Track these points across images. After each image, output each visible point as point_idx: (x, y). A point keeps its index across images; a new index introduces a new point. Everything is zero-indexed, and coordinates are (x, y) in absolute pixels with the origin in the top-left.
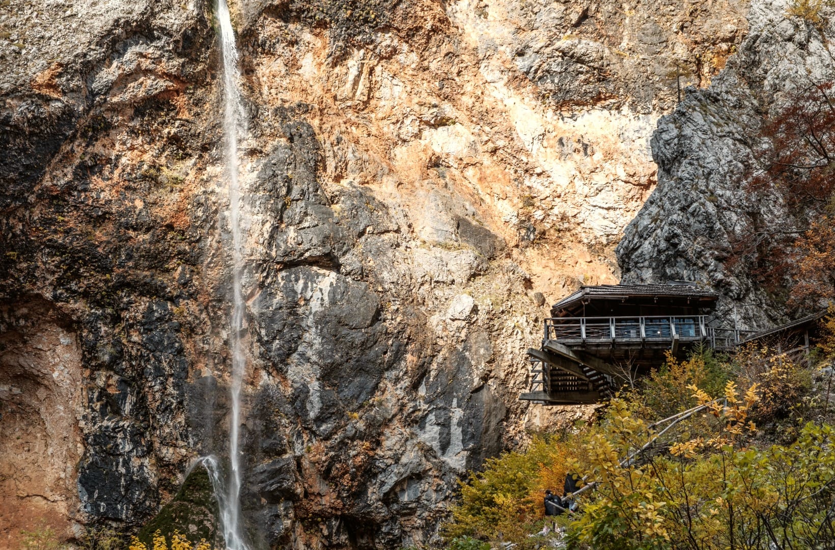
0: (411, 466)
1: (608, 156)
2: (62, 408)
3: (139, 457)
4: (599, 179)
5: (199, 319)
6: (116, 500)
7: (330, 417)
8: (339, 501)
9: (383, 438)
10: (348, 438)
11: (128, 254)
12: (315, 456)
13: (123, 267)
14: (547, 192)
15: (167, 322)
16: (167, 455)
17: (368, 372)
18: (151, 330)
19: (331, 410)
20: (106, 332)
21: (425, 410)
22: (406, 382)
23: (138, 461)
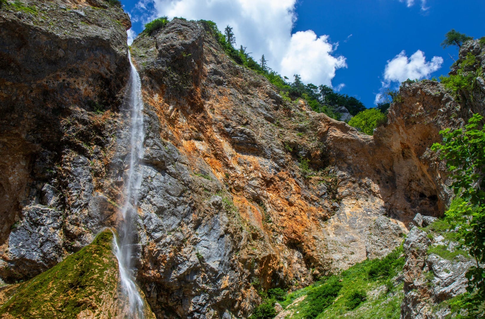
0: (194, 263)
1: (256, 169)
2: (8, 196)
3: (54, 228)
4: (253, 175)
5: (101, 169)
6: (33, 249)
7: (159, 231)
8: (158, 274)
9: (182, 247)
10: (167, 243)
11: (73, 130)
12: (151, 247)
13: (70, 134)
14: (233, 175)
15: (86, 165)
16: (73, 230)
17: (176, 216)
18: (77, 167)
19: (160, 228)
20: (49, 162)
21: (199, 240)
22: (191, 225)
23: (53, 230)
